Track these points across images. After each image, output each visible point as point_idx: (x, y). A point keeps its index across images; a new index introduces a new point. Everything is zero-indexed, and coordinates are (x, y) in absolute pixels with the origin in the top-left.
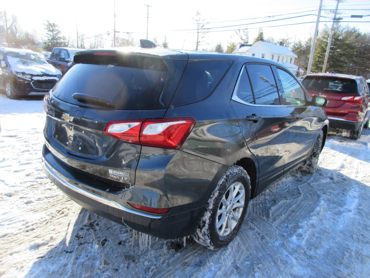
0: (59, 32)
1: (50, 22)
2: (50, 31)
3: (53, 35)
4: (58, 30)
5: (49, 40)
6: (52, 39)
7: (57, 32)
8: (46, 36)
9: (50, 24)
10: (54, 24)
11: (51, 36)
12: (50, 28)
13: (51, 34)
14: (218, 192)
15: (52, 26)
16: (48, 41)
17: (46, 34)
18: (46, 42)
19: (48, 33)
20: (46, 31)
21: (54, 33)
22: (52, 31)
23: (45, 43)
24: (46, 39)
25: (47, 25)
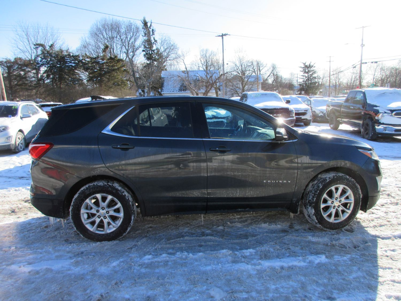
0: (315, 72)
1: (306, 64)
2: (305, 72)
3: (308, 76)
4: (313, 70)
5: (303, 81)
6: (307, 80)
7: (312, 73)
8: (302, 78)
9: (306, 66)
10: (310, 65)
11: (306, 77)
12: (305, 70)
13: (307, 75)
14: (78, 194)
15: (308, 68)
16: (303, 83)
17: (302, 76)
18: (301, 83)
19: (304, 75)
20: (302, 73)
21: (309, 74)
22: (307, 73)
23: (300, 85)
24: (301, 81)
25: (303, 68)
